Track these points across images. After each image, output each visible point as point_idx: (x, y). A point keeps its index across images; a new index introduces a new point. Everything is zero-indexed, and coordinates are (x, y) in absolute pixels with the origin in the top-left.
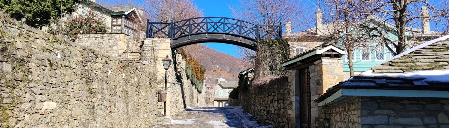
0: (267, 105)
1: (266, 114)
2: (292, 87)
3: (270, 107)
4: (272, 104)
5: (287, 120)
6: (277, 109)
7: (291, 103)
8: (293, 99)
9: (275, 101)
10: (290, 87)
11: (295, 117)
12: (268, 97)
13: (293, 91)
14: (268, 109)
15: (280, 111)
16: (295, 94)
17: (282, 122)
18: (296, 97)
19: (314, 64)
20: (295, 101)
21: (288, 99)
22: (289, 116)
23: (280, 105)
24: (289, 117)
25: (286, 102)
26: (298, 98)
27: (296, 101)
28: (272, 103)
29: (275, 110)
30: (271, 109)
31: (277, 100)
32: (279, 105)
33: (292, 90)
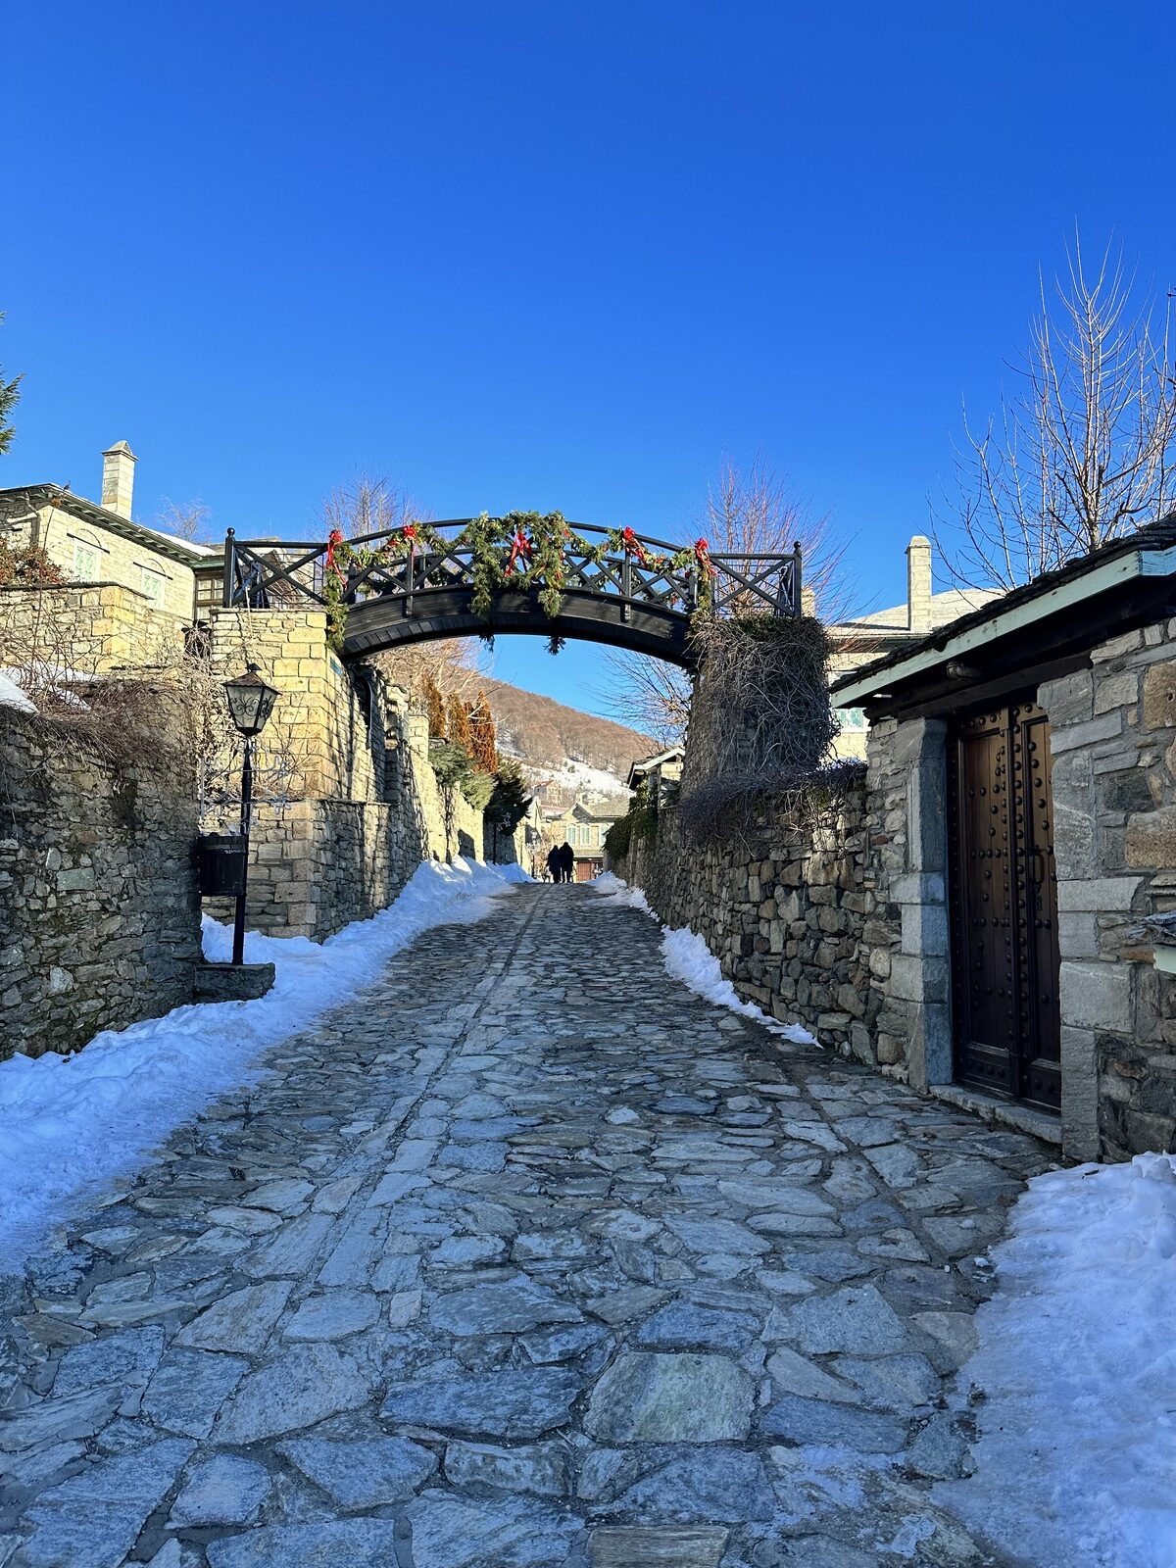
0: (746, 907)
1: (737, 951)
2: (894, 820)
3: (760, 918)
4: (771, 902)
5: (862, 1007)
6: (797, 933)
7: (894, 912)
8: (908, 890)
9: (789, 889)
10: (883, 820)
11: (919, 995)
12: (747, 865)
13: (906, 845)
14: (749, 929)
15: (816, 947)
16: (917, 859)
17: (832, 1010)
18: (924, 882)
19: (1090, 665)
20: (923, 904)
21: (868, 884)
22: (874, 983)
23: (818, 917)
24: (877, 991)
25: (855, 902)
26: (939, 887)
27: (928, 902)
28: (767, 898)
29: (789, 936)
30: (764, 929)
31: (796, 888)
32: (811, 914)
33: (899, 839)
